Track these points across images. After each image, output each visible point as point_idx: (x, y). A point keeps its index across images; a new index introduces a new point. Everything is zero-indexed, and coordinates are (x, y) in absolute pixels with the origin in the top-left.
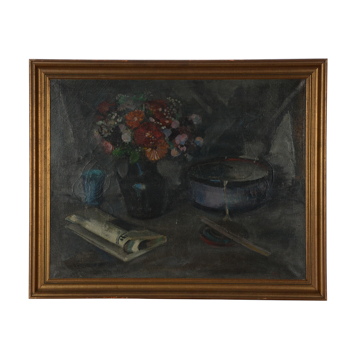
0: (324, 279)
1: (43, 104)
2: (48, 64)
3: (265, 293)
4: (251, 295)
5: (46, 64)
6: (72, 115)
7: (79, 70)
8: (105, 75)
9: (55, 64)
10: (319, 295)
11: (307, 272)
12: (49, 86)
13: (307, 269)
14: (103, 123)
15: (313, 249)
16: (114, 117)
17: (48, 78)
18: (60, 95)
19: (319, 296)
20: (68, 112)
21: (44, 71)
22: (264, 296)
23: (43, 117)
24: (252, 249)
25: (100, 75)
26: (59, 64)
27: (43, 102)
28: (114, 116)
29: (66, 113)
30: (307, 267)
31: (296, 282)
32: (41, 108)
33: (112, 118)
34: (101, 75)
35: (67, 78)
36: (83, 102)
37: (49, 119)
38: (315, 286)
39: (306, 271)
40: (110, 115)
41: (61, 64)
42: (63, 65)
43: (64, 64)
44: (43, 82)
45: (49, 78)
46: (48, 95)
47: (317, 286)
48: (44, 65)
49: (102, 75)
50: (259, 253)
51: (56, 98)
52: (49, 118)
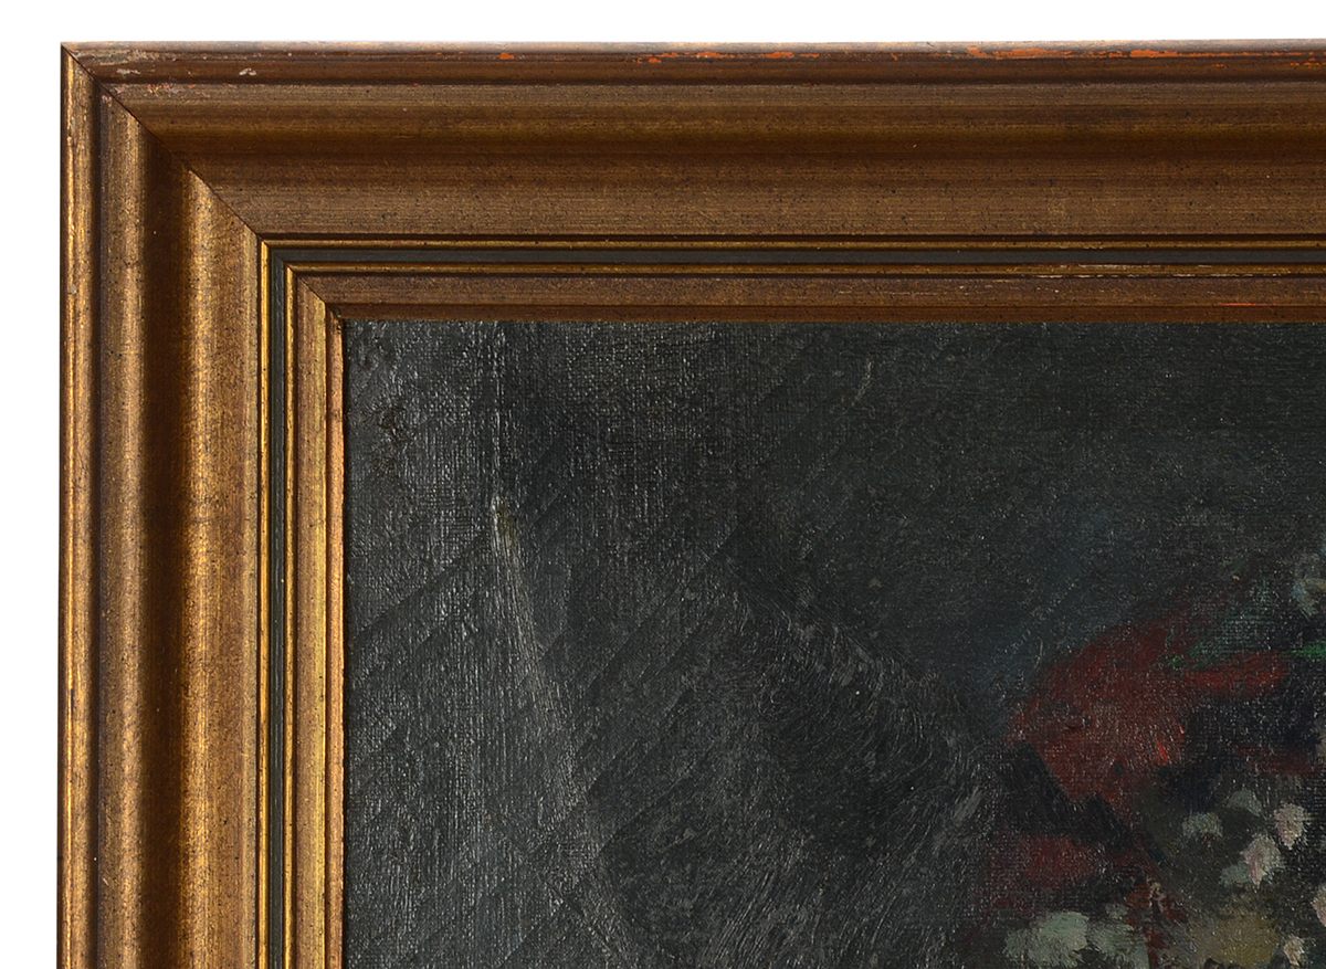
1: (248, 677)
2: (324, 115)
5: (297, 114)
6: (660, 827)
7: (767, 184)
8: (1134, 256)
9: (425, 116)
12: (329, 418)
14: (1104, 944)
16: (1261, 863)
17: (319, 307)
18: (483, 539)
20: (604, 777)
21: (276, 205)
23: (247, 853)
25: (1053, 258)
26: (478, 115)
27: (248, 644)
28: (1261, 841)
29: (567, 789)
32: (225, 724)
33: (1231, 876)
34: (1076, 256)
35: (589, 311)
36: (806, 634)
37: (337, 885)
40: (1204, 824)
41: (509, 116)
42: (540, 127)
43: (563, 115)
44: (253, 356)
45: (328, 306)
46: (320, 548)
48: (268, 127)
49: (1090, 257)
51: (434, 586)
52: (336, 870)
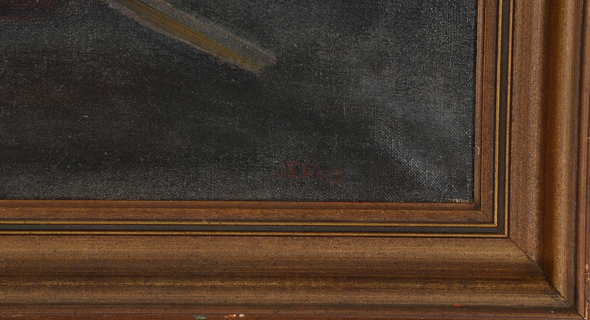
0: (577, 200)
3: (237, 283)
4: (161, 296)
10: (544, 292)
11: (477, 162)
13: (477, 142)
15: (518, 29)
19: (545, 300)
22: (230, 297)
24: (167, 34)
30: (477, 130)
31: (418, 215)
38: (524, 236)
39: (473, 152)
47: (532, 240)
50: (207, 56)
